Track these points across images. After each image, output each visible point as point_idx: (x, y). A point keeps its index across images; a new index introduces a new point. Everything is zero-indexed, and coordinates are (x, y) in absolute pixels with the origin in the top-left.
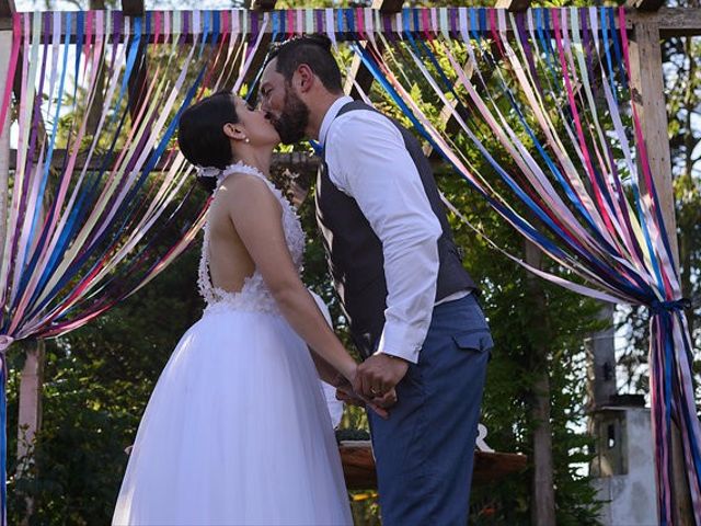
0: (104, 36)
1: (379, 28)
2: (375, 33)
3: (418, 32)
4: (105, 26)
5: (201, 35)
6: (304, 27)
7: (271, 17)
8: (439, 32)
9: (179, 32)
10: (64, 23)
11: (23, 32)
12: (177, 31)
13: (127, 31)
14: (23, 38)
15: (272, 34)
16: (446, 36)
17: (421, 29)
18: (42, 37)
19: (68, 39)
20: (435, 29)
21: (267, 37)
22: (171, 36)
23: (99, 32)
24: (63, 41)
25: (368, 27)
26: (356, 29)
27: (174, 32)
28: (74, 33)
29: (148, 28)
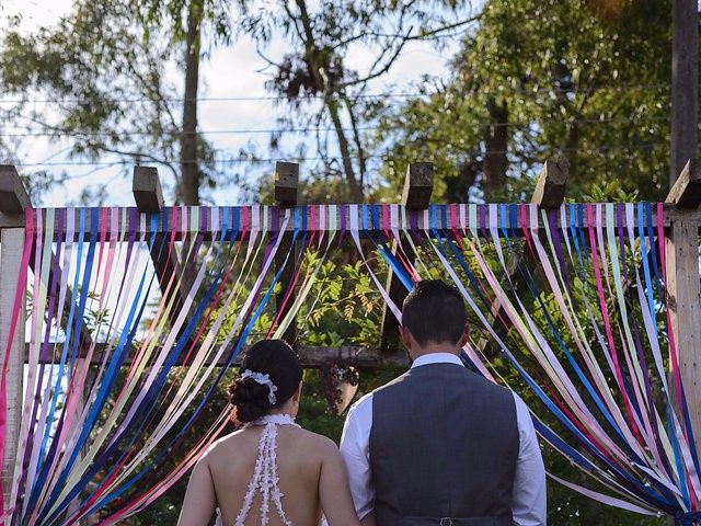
0: (120, 234)
1: (405, 226)
2: (401, 232)
3: (445, 229)
4: (120, 223)
5: (219, 233)
6: (327, 224)
7: (292, 214)
8: (467, 231)
9: (197, 230)
10: (77, 220)
11: (36, 229)
12: (195, 228)
13: (143, 228)
14: (35, 236)
15: (293, 232)
16: (475, 234)
17: (449, 227)
18: (55, 235)
19: (81, 236)
20: (463, 227)
21: (288, 234)
22: (189, 233)
23: (114, 230)
24: (76, 239)
25: (394, 225)
26: (381, 227)
27: (192, 230)
28: (88, 231)
29: (165, 225)
